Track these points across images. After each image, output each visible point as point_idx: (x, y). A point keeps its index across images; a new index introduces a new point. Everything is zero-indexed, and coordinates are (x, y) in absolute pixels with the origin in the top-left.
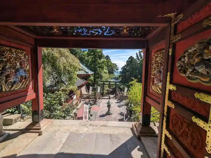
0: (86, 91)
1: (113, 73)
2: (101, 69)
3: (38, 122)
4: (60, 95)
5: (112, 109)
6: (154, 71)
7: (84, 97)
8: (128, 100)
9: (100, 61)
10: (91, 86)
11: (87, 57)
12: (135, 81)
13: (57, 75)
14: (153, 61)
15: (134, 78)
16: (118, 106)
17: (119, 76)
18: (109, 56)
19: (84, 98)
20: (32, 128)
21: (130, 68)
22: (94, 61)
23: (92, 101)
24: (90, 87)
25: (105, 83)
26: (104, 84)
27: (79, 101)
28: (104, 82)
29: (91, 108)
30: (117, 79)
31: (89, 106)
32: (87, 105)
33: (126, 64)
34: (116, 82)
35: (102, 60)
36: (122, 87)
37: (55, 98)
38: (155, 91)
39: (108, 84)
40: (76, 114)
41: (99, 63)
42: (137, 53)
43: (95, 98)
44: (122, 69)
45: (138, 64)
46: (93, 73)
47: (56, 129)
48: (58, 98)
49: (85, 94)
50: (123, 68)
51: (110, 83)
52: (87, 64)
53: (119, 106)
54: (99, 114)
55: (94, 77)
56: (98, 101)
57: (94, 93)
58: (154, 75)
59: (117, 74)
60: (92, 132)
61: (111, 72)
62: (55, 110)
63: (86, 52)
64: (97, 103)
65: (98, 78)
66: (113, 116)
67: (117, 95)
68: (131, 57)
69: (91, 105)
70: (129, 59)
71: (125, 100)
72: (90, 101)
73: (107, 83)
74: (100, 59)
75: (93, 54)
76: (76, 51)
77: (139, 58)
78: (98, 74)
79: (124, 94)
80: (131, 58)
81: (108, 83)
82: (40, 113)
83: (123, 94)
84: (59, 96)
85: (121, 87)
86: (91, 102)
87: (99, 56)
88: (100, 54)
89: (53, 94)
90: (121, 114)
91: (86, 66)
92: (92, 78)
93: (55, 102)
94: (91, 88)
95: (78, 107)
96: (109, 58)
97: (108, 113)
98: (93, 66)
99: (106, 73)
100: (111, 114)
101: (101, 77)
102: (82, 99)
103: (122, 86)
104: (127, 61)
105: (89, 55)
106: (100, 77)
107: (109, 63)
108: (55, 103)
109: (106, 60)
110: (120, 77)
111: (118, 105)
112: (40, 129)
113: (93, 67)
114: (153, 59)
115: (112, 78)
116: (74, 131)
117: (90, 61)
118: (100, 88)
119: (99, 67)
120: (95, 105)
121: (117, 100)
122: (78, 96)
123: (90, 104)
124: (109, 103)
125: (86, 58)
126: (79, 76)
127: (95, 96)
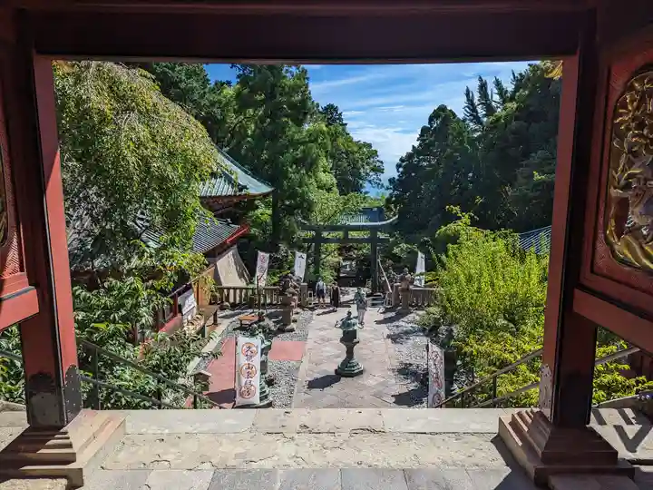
0: (241, 276)
1: (357, 188)
2: (303, 171)
3: (57, 429)
4: (134, 293)
5: (365, 352)
6: (630, 164)
7: (231, 300)
8: (434, 309)
9: (301, 132)
10: (263, 251)
11: (235, 112)
12: (464, 220)
13: (107, 200)
14: (621, 115)
15: (458, 208)
16: (389, 337)
17: (388, 201)
18: (336, 109)
19: (234, 306)
20: (30, 455)
21: (438, 163)
22: (271, 134)
23: (270, 316)
24: (261, 254)
25: (325, 234)
26: (319, 240)
27: (211, 321)
28: (318, 230)
29: (269, 347)
30: (379, 213)
31: (263, 342)
32: (253, 335)
33: (417, 144)
34: (374, 229)
35: (307, 127)
36: (401, 249)
37: (107, 311)
38: (630, 265)
39: (338, 240)
40: (206, 377)
41: (294, 144)
42: (468, 91)
43: (286, 304)
44: (398, 166)
45: (472, 142)
46: (265, 189)
47: (144, 453)
48: (123, 312)
49: (235, 289)
50: (408, 164)
51: (346, 234)
52: (239, 145)
53: (395, 338)
54: (307, 372)
55: (274, 207)
56: (300, 315)
57: (276, 279)
58: (627, 187)
59: (375, 193)
60: (318, 461)
61: (349, 183)
62: (113, 364)
63: (229, 92)
64: (293, 325)
65: (290, 211)
66: (369, 381)
67: (383, 288)
68: (442, 109)
69: (269, 334)
70: (431, 119)
71: (420, 308)
72: (261, 319)
73: (333, 235)
74: (299, 123)
75: (263, 102)
76: (183, 85)
77: (481, 111)
78: (293, 195)
79: (417, 283)
80: (442, 114)
81: (340, 234)
82: (64, 383)
83: (412, 283)
84: (129, 302)
85: (396, 250)
86: (269, 323)
87: (292, 106)
88: (297, 98)
89: (95, 292)
90: (405, 371)
91: (235, 156)
92: (264, 212)
93: (112, 327)
94: (263, 258)
95: (209, 348)
96: (340, 119)
97: (347, 370)
98: (265, 156)
99: (329, 190)
100: (361, 372)
101: (306, 207)
102: (222, 309)
103: (404, 246)
104: (424, 130)
105: (243, 102)
106: (299, 206)
107: (340, 140)
108: (112, 336)
109: (325, 129)
110: (392, 206)
111: (387, 332)
112: (70, 459)
113: (266, 162)
114: (626, 108)
115: (355, 212)
116: (232, 462)
117: (249, 132)
118: (305, 256)
119: (296, 162)
120: (287, 335)
121: (382, 310)
122: (206, 298)
123: (264, 332)
124: (349, 325)
125: (232, 119)
126: (208, 202)
127: (282, 293)
